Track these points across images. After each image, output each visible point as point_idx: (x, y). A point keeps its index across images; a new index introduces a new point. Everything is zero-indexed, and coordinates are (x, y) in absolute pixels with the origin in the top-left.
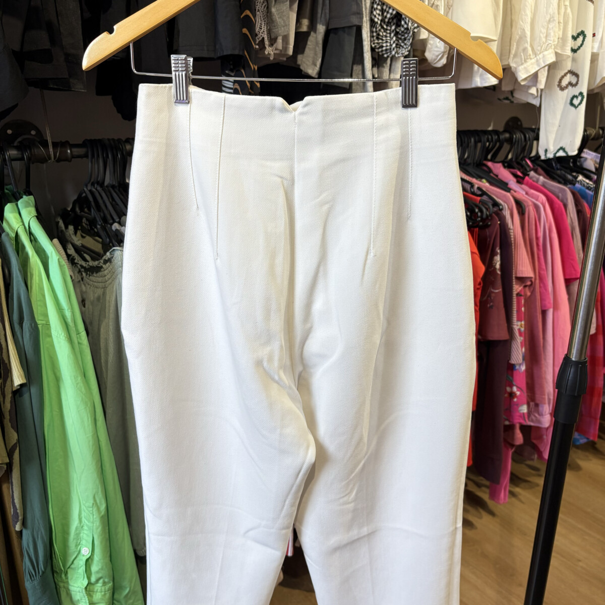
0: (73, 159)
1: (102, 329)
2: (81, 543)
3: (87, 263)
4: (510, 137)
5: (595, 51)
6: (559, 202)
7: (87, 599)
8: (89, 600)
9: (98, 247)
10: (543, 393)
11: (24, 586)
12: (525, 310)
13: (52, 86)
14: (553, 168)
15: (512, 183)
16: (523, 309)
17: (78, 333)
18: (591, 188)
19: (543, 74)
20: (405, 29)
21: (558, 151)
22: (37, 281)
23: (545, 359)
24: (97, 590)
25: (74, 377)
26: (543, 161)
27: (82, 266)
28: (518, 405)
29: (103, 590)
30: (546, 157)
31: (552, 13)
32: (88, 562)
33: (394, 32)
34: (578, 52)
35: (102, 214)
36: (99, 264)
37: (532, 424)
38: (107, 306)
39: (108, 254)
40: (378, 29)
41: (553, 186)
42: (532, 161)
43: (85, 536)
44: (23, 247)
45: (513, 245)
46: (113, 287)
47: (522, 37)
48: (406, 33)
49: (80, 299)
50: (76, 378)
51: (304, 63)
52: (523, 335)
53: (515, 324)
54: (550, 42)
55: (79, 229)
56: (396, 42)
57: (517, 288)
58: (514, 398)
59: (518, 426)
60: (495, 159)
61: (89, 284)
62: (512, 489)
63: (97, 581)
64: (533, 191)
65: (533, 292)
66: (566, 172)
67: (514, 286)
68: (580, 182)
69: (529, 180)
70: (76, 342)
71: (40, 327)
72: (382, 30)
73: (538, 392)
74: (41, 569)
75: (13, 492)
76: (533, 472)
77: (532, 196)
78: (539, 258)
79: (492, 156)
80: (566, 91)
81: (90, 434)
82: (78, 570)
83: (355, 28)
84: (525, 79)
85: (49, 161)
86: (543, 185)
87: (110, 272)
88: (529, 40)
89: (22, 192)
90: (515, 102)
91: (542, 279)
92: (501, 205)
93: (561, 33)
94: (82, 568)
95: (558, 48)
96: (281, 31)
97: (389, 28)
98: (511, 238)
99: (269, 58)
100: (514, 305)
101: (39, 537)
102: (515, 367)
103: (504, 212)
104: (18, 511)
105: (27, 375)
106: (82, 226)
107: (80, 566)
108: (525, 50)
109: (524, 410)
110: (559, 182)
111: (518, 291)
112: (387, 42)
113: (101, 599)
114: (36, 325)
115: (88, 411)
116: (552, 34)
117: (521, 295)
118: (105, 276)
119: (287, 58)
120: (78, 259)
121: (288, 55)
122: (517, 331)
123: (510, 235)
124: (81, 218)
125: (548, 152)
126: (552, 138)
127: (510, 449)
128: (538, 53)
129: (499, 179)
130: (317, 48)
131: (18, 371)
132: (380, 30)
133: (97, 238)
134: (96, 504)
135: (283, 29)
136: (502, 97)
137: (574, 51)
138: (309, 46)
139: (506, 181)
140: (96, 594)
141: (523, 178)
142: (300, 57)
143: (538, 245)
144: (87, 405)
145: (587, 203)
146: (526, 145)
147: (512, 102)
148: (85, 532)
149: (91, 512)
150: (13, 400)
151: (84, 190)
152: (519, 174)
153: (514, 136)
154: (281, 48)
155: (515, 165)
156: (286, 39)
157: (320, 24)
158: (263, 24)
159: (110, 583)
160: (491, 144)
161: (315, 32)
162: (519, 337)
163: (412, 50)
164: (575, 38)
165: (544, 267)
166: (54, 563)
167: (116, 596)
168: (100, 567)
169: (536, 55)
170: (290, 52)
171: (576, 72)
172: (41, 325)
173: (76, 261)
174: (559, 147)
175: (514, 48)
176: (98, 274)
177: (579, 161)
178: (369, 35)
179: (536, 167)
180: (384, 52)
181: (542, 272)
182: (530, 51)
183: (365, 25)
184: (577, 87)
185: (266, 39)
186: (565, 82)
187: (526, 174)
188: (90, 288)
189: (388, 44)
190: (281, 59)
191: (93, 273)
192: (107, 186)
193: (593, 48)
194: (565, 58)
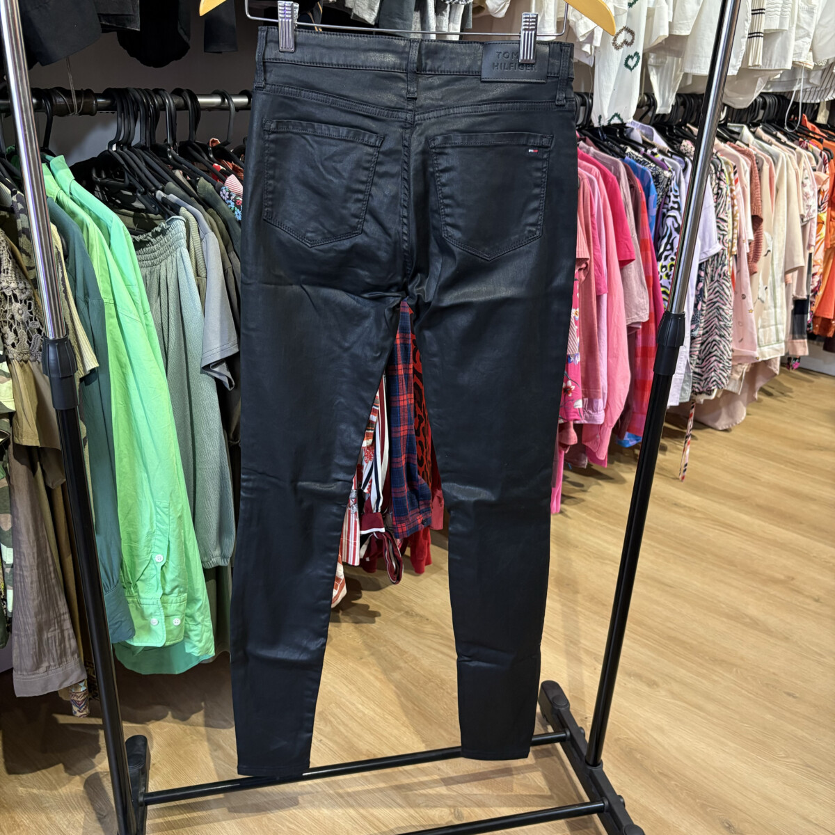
0: (96, 112)
2: (153, 550)
5: (651, 6)
6: (612, 175)
7: (162, 612)
8: (164, 612)
10: (597, 387)
12: (580, 295)
14: (599, 138)
16: (578, 295)
17: (145, 313)
18: (641, 162)
21: (613, 118)
23: (600, 350)
24: (172, 601)
26: (593, 129)
28: (573, 400)
29: (178, 601)
30: (600, 125)
34: (634, 6)
37: (586, 422)
39: (163, 224)
41: (604, 158)
46: (171, 262)
52: (579, 324)
58: (568, 393)
59: (572, 423)
63: (172, 590)
64: (585, 163)
65: (588, 276)
66: (613, 144)
68: (630, 154)
69: (581, 152)
70: (144, 322)
73: (592, 386)
78: (593, 237)
80: (621, 50)
82: (150, 580)
84: (584, 35)
85: (72, 114)
86: (595, 157)
87: (163, 246)
91: (597, 260)
94: (155, 578)
102: (571, 358)
105: (98, 359)
107: (153, 575)
109: (579, 405)
113: (176, 610)
117: (577, 280)
118: (154, 251)
122: (573, 319)
125: (602, 119)
126: (606, 102)
127: (563, 451)
131: (90, 353)
134: (173, 503)
137: (630, 5)
140: (171, 605)
143: (593, 223)
145: (638, 177)
148: (158, 537)
149: (167, 513)
159: (185, 593)
162: (575, 326)
165: (599, 248)
167: (187, 611)
171: (631, 29)
174: (613, 114)
176: (140, 251)
177: (625, 132)
179: (583, 137)
181: (597, 254)
184: (632, 46)
186: (620, 40)
193: (648, 2)
194: (621, 12)
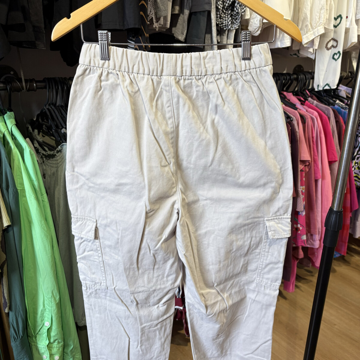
0: (37, 90)
1: (56, 192)
2: (44, 319)
3: (47, 152)
4: (297, 77)
5: (347, 27)
6: (325, 116)
7: (48, 352)
8: (49, 352)
9: (53, 143)
10: (315, 228)
11: (11, 345)
12: (305, 179)
13: (25, 46)
14: (322, 95)
15: (298, 104)
16: (304, 179)
17: (42, 195)
18: (344, 108)
19: (317, 40)
20: (237, 13)
21: (325, 86)
22: (17, 164)
23: (317, 208)
24: (54, 346)
25: (40, 221)
26: (317, 92)
27: (43, 154)
28: (301, 235)
29: (58, 347)
30: (318, 90)
31: (323, 4)
32: (49, 330)
33: (230, 14)
34: (338, 27)
35: (55, 123)
36: (54, 153)
37: (309, 246)
38: (59, 178)
39: (59, 147)
40: (220, 13)
41: (322, 106)
42: (309, 92)
43: (47, 315)
44: (8, 143)
45: (299, 141)
46: (63, 167)
47: (305, 19)
48: (237, 15)
49: (42, 174)
50: (41, 221)
51: (177, 33)
52: (304, 194)
53: (300, 188)
54: (321, 21)
55: (41, 132)
56: (231, 21)
57: (301, 167)
58: (298, 231)
59: (300, 247)
60: (288, 90)
61: (47, 165)
62: (297, 284)
63: (54, 341)
64: (310, 110)
65: (310, 169)
66: (329, 98)
67: (299, 165)
68: (338, 104)
69: (308, 102)
70: (41, 200)
71: (19, 191)
72: (223, 14)
73: (312, 227)
74: (21, 334)
75: (3, 290)
76: (309, 274)
77: (310, 112)
78: (313, 149)
79: (286, 89)
80: (330, 51)
81: (49, 255)
82: (43, 335)
83: (207, 12)
84: (307, 43)
85: (23, 91)
86: (316, 106)
87: (60, 158)
88: (309, 20)
89: (6, 109)
90: (300, 56)
91: (315, 161)
92: (292, 118)
93: (328, 16)
94: (45, 334)
95: (326, 25)
96: (163, 14)
97: (227, 12)
98: (297, 137)
99: (156, 29)
100: (299, 177)
101: (20, 316)
102: (299, 213)
103: (293, 122)
104: (7, 301)
105: (11, 220)
106: (43, 131)
107: (44, 333)
108: (307, 26)
109: (304, 238)
110: (325, 104)
111: (302, 168)
112: (225, 21)
113: (56, 352)
114: (17, 190)
115: (48, 241)
116: (323, 17)
117: (303, 171)
118: (58, 160)
119: (166, 30)
120: (40, 150)
121: (167, 28)
122: (300, 191)
123: (297, 136)
124: (42, 125)
125: (319, 87)
126: (322, 78)
127: (296, 261)
128: (315, 28)
129: (291, 102)
130: (184, 24)
131: (6, 217)
132: (221, 13)
133: (52, 137)
134: (54, 296)
135: (164, 12)
136: (292, 54)
137: (335, 27)
138: (179, 23)
139: (294, 103)
140: (54, 349)
141: (305, 102)
142: (174, 29)
143: (313, 141)
144: (48, 238)
145: (342, 116)
146: (306, 82)
147: (298, 57)
148: (47, 313)
149: (51, 301)
150: (3, 235)
151: (44, 108)
152: (302, 99)
153: (300, 77)
154: (163, 24)
155: (300, 94)
156: (165, 18)
157: (186, 9)
158: (152, 9)
159: (62, 342)
160: (286, 81)
161: (183, 14)
162: (302, 196)
163: (240, 25)
164: (336, 19)
165: (317, 155)
166: (28, 331)
167: (65, 350)
168: (56, 333)
169: (313, 29)
170: (168, 26)
171: (336, 39)
172: (19, 190)
173: (39, 151)
174: (326, 84)
175: (301, 25)
176: (53, 159)
177: (337, 92)
178: (215, 16)
179: (312, 95)
180: (224, 27)
181: (315, 157)
182: (310, 27)
183: (213, 10)
184: (337, 48)
185: (154, 18)
186: (330, 45)
187: (306, 99)
188: (48, 167)
189: (227, 22)
190: (163, 30)
191: (50, 158)
192: (58, 106)
193: (346, 25)
194: (330, 31)
